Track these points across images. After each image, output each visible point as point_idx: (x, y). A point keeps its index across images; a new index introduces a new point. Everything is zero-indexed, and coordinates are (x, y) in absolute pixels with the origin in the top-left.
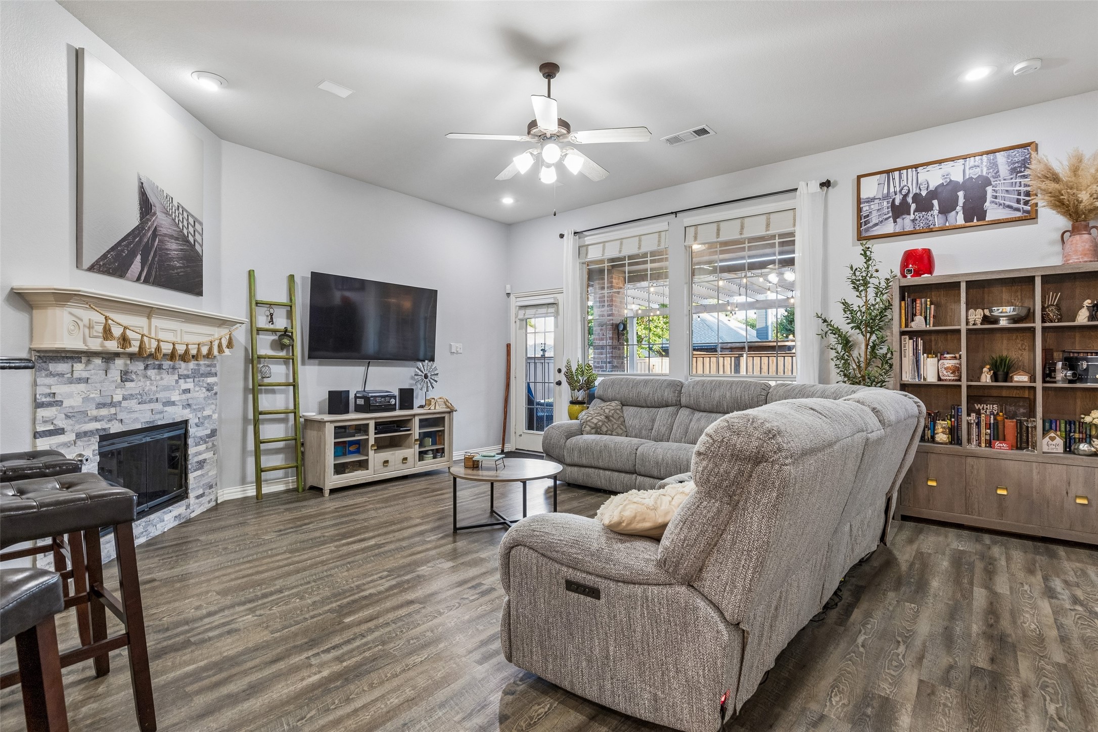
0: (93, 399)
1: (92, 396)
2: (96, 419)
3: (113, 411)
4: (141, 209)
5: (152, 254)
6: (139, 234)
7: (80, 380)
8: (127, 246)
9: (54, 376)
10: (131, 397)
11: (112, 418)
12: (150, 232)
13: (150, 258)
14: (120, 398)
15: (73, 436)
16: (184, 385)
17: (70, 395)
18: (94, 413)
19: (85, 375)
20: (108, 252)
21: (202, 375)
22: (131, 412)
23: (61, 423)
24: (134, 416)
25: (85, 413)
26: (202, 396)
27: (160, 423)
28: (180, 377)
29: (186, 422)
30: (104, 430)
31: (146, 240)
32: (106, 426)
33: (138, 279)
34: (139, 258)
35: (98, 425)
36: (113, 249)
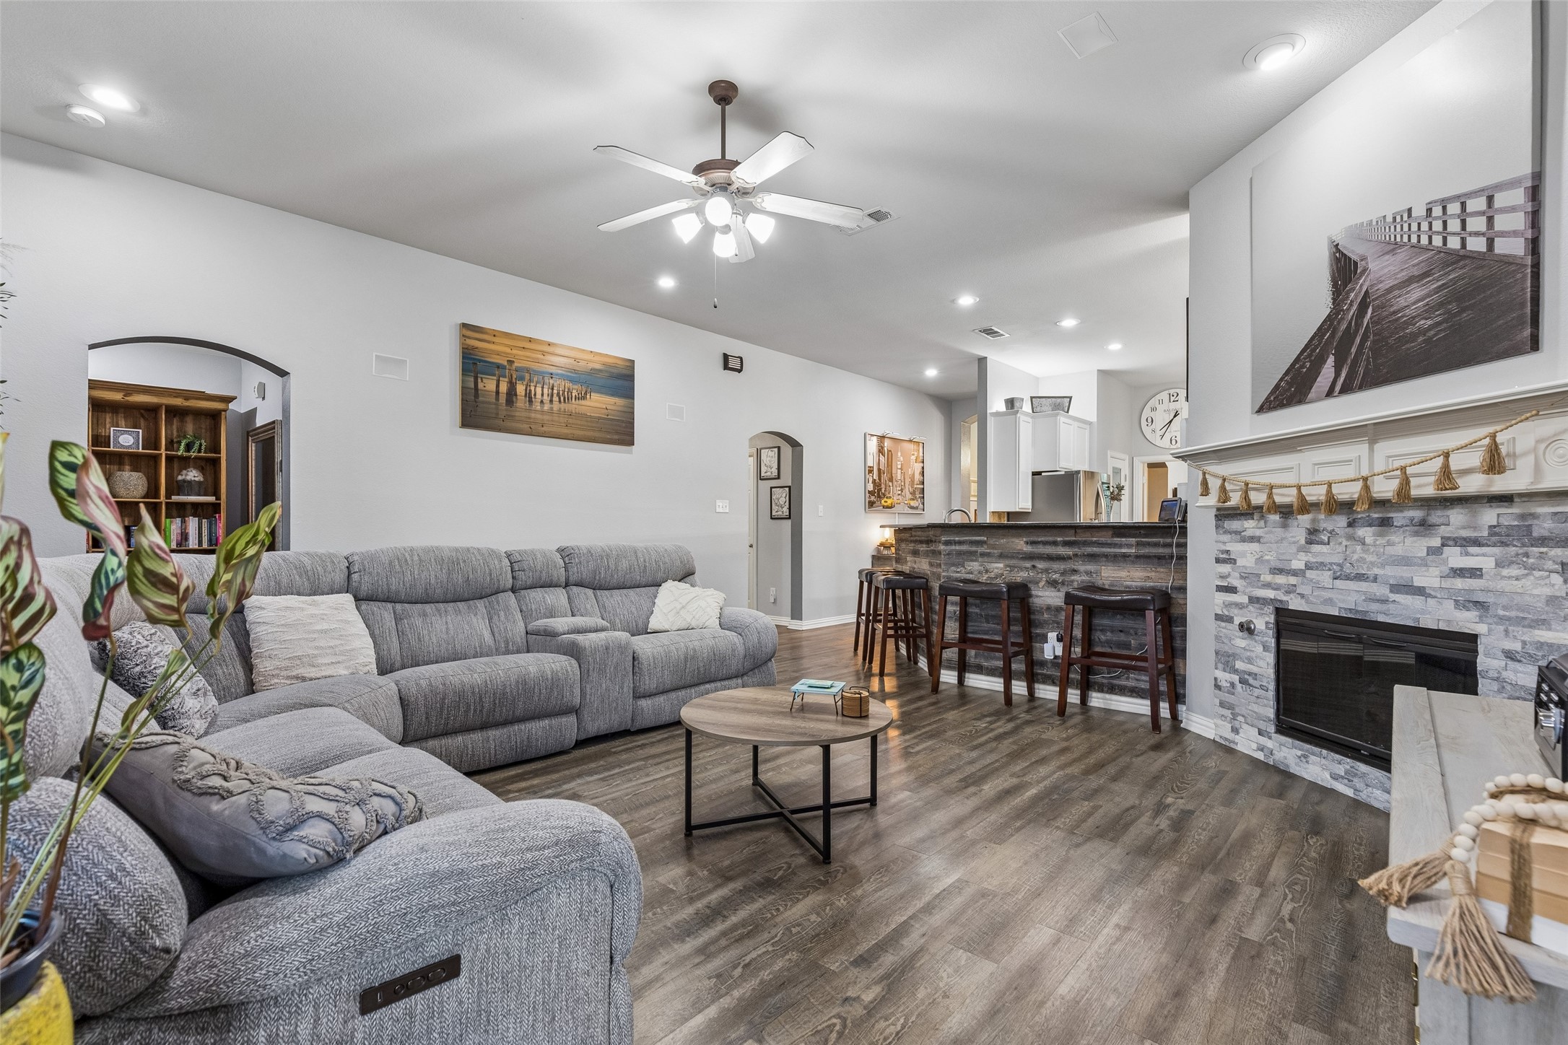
0: (1268, 561)
1: (1267, 558)
2: (1268, 585)
3: (1293, 580)
4: (1335, 285)
5: (1358, 340)
6: (1331, 324)
7: (1253, 539)
8: (1310, 356)
9: (1230, 533)
10: (1321, 566)
11: (1291, 590)
12: (1355, 307)
13: (1354, 350)
14: (1301, 565)
15: (1245, 600)
16: (1455, 558)
17: (1243, 555)
18: (1267, 578)
19: (1258, 533)
20: (1281, 380)
21: (1543, 541)
22: (1318, 586)
23: (1235, 582)
24: (1327, 595)
25: (1258, 575)
26: (1547, 591)
27: (1381, 618)
28: (1446, 542)
29: (1473, 638)
30: (1281, 601)
31: (1344, 326)
32: (1284, 598)
33: (1330, 394)
34: (1331, 360)
35: (1270, 594)
36: (1286, 373)
